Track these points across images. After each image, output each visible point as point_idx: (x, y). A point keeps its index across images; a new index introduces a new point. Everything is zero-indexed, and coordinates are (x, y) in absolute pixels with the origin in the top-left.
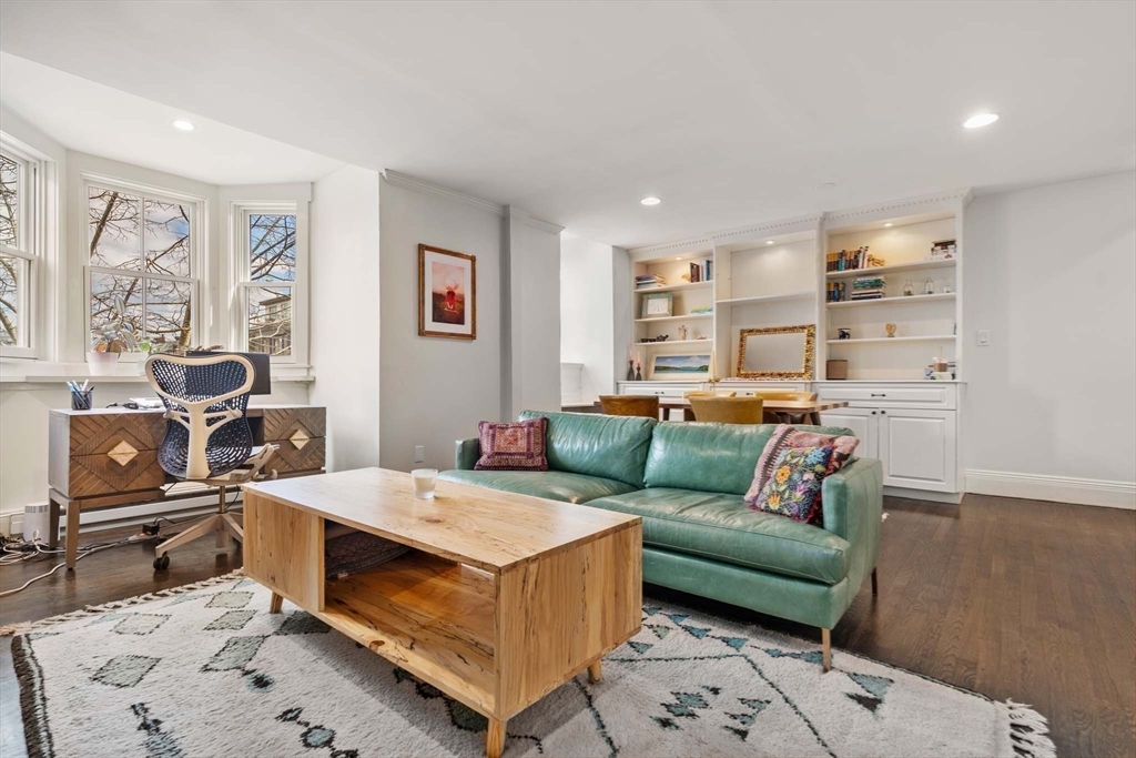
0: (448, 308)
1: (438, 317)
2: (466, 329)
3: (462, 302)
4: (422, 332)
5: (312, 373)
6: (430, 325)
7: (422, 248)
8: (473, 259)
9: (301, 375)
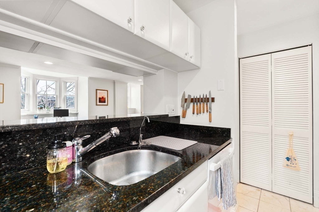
0: (102, 100)
1: (100, 102)
2: (106, 104)
3: (105, 99)
4: (97, 105)
5: (78, 112)
6: (98, 103)
7: (97, 90)
8: (107, 91)
9: (75, 112)
